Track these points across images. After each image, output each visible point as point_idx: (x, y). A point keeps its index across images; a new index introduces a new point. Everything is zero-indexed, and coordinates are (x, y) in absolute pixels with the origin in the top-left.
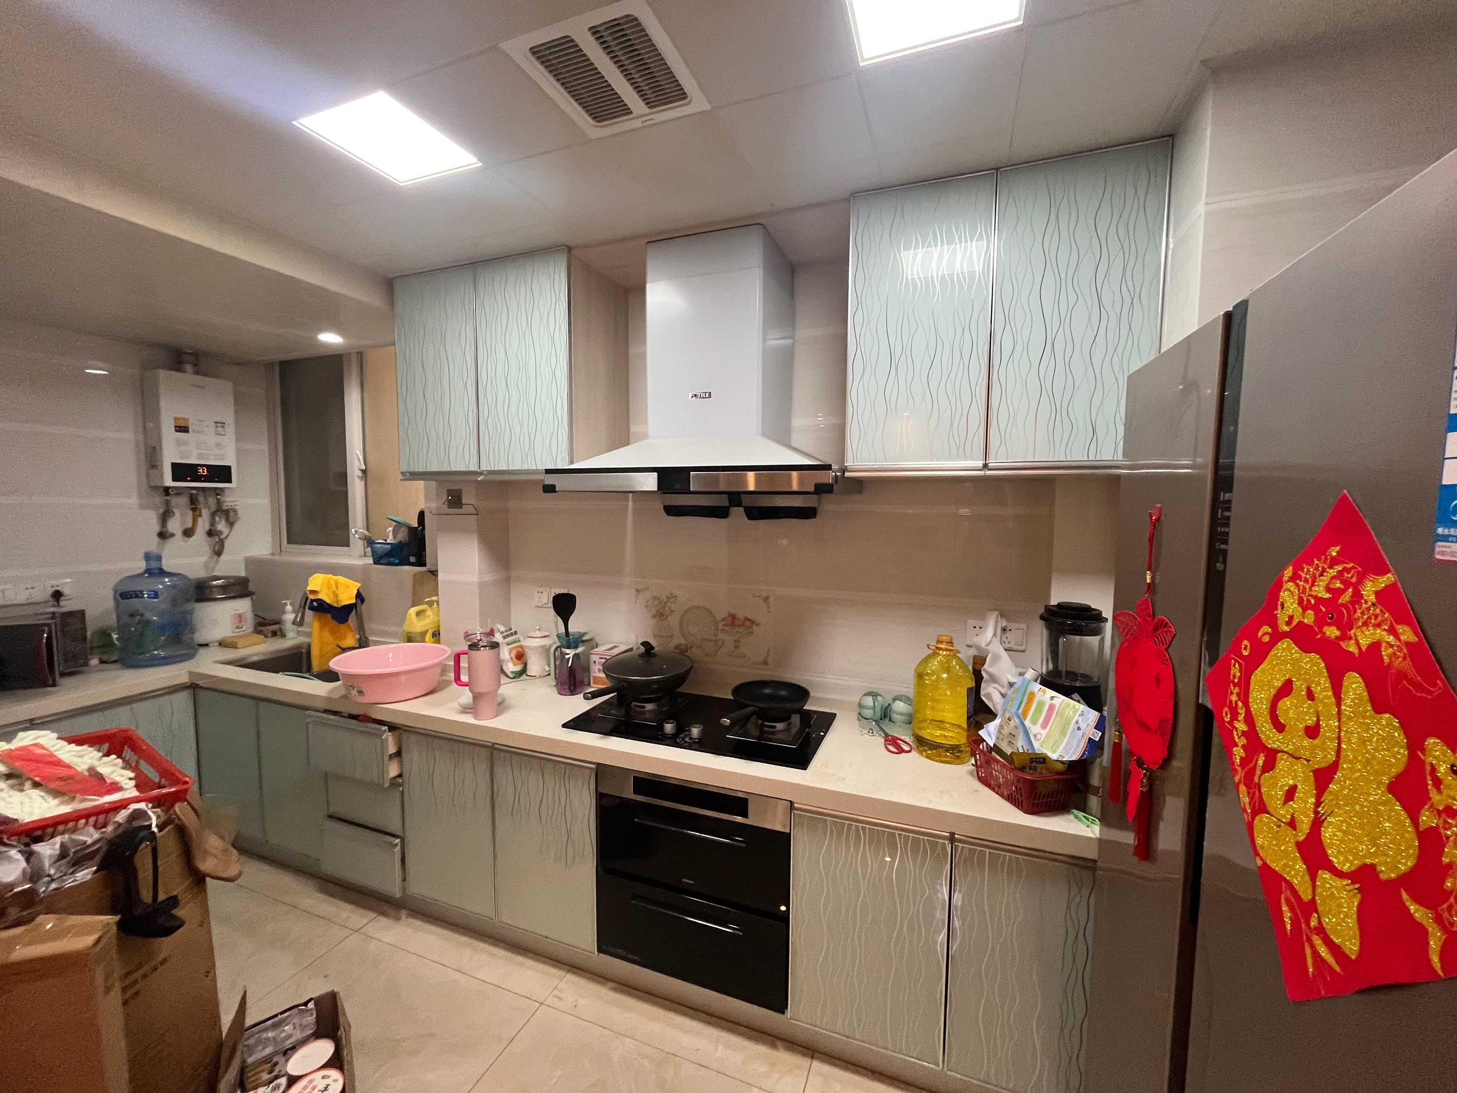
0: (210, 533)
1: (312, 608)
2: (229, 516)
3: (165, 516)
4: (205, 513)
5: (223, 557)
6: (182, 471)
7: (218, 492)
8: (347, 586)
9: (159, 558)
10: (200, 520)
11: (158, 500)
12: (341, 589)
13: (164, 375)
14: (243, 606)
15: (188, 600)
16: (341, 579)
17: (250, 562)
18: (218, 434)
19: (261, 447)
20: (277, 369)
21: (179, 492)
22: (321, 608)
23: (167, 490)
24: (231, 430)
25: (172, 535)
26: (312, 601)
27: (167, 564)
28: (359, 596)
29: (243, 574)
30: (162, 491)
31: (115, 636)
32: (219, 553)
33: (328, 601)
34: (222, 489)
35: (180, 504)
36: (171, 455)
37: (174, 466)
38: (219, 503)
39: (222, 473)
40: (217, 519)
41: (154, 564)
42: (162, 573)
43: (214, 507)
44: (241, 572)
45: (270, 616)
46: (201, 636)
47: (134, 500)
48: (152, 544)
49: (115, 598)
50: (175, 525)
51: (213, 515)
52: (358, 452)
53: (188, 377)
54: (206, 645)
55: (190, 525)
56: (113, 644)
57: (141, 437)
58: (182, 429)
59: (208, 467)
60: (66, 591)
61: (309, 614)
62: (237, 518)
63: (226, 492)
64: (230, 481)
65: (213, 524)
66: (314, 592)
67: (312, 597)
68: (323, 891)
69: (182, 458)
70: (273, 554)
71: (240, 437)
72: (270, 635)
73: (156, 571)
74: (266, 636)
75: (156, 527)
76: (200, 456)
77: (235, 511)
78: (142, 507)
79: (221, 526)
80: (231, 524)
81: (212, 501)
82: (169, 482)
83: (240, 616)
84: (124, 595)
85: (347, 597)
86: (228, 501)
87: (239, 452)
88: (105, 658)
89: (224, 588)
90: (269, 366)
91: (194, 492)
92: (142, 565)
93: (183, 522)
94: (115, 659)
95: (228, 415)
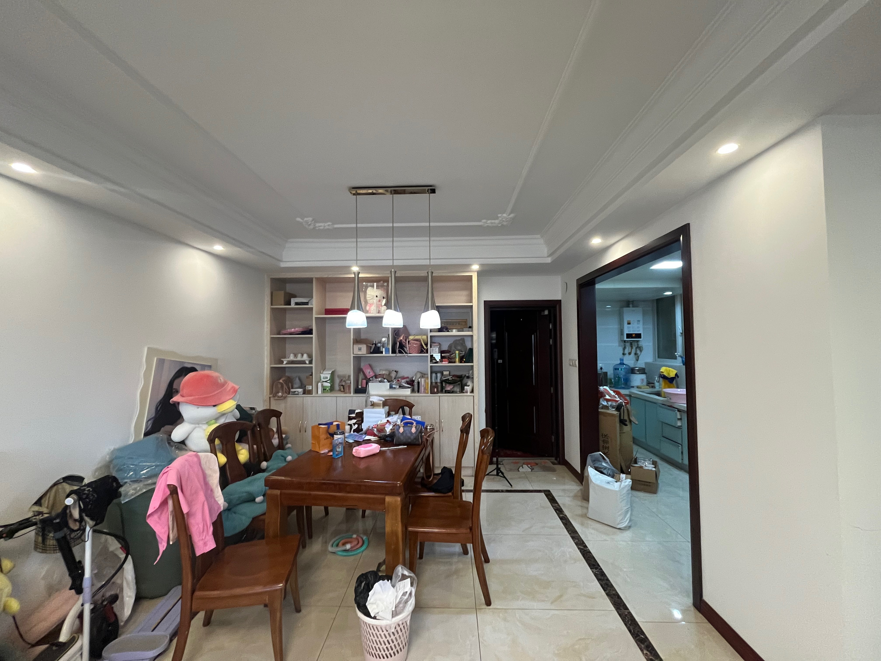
0: (636, 354)
1: (662, 377)
2: (640, 348)
3: (624, 349)
4: (634, 348)
5: (639, 362)
6: (629, 336)
7: (638, 341)
8: (672, 372)
9: (623, 360)
10: (633, 350)
11: (622, 344)
12: (671, 372)
13: (625, 309)
14: (643, 376)
15: (629, 373)
16: (670, 369)
17: (646, 364)
18: (638, 324)
19: (650, 326)
20: (655, 302)
21: (628, 341)
22: (664, 377)
23: (625, 341)
24: (641, 323)
25: (626, 354)
26: (662, 375)
27: (625, 362)
28: (676, 375)
29: (644, 367)
30: (624, 342)
31: (613, 381)
32: (637, 360)
33: (666, 375)
34: (639, 340)
35: (628, 345)
36: (626, 331)
37: (627, 334)
38: (638, 344)
39: (639, 336)
40: (637, 349)
41: (622, 362)
42: (624, 364)
43: (636, 346)
44: (643, 366)
45: (651, 381)
46: (632, 384)
47: (617, 344)
48: (621, 356)
49: (613, 370)
50: (627, 351)
51: (636, 348)
52: (680, 327)
53: (631, 309)
54: (633, 387)
55: (630, 351)
56: (613, 383)
57: (619, 326)
58: (629, 324)
59: (635, 334)
60: (603, 368)
61: (661, 379)
62: (643, 350)
63: (640, 341)
64: (641, 338)
65: (636, 351)
66: (662, 372)
67: (662, 374)
68: (660, 459)
69: (629, 332)
70: (653, 362)
71: (644, 324)
72: (651, 387)
73: (622, 364)
74: (650, 387)
75: (622, 352)
76: (633, 331)
77: (642, 347)
78: (619, 346)
79: (638, 352)
80: (641, 351)
81: (636, 344)
82: (625, 339)
83: (643, 379)
84: (616, 369)
85: (672, 375)
86: (640, 344)
87: (644, 328)
88: (611, 386)
89: (638, 370)
90: (653, 300)
91: (631, 341)
92: (619, 362)
93: (628, 350)
94: (613, 386)
95: (640, 318)
